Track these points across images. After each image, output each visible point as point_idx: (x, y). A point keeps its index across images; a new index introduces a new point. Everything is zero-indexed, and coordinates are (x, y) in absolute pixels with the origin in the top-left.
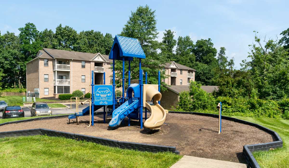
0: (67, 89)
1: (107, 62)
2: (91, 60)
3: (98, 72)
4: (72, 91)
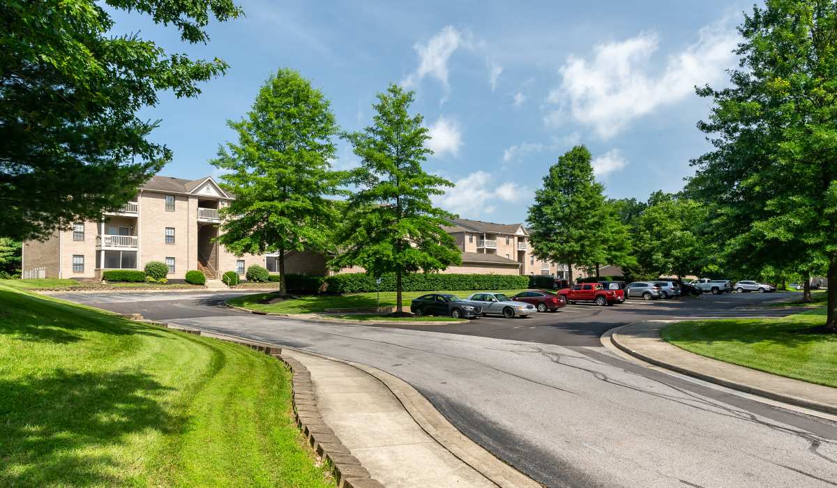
0: (130, 259)
1: (228, 198)
2: (190, 193)
3: (206, 221)
4: (140, 267)
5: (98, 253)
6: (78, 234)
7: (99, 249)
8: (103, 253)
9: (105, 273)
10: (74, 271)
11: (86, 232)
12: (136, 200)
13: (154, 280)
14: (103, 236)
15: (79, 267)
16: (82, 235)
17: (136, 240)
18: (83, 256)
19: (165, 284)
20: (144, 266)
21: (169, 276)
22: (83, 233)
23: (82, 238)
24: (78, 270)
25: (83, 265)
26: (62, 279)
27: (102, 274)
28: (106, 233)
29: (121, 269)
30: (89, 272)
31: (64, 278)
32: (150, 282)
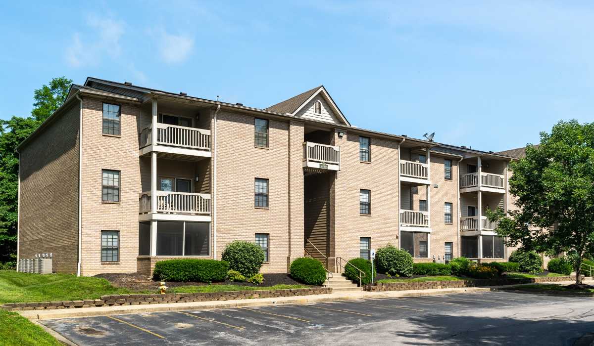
5: (145, 227)
6: (110, 191)
7: (145, 218)
8: (154, 226)
9: (159, 266)
10: (104, 262)
11: (122, 187)
12: (207, 126)
13: (243, 278)
14: (155, 193)
15: (111, 253)
16: (116, 192)
17: (208, 201)
18: (117, 232)
19: (262, 285)
20: (222, 250)
21: (264, 270)
22: (118, 189)
23: (116, 198)
24: (110, 259)
25: (118, 249)
26: (83, 278)
27: (153, 267)
28: (159, 188)
29: (183, 257)
30: (128, 263)
31: (85, 275)
32: (236, 281)
